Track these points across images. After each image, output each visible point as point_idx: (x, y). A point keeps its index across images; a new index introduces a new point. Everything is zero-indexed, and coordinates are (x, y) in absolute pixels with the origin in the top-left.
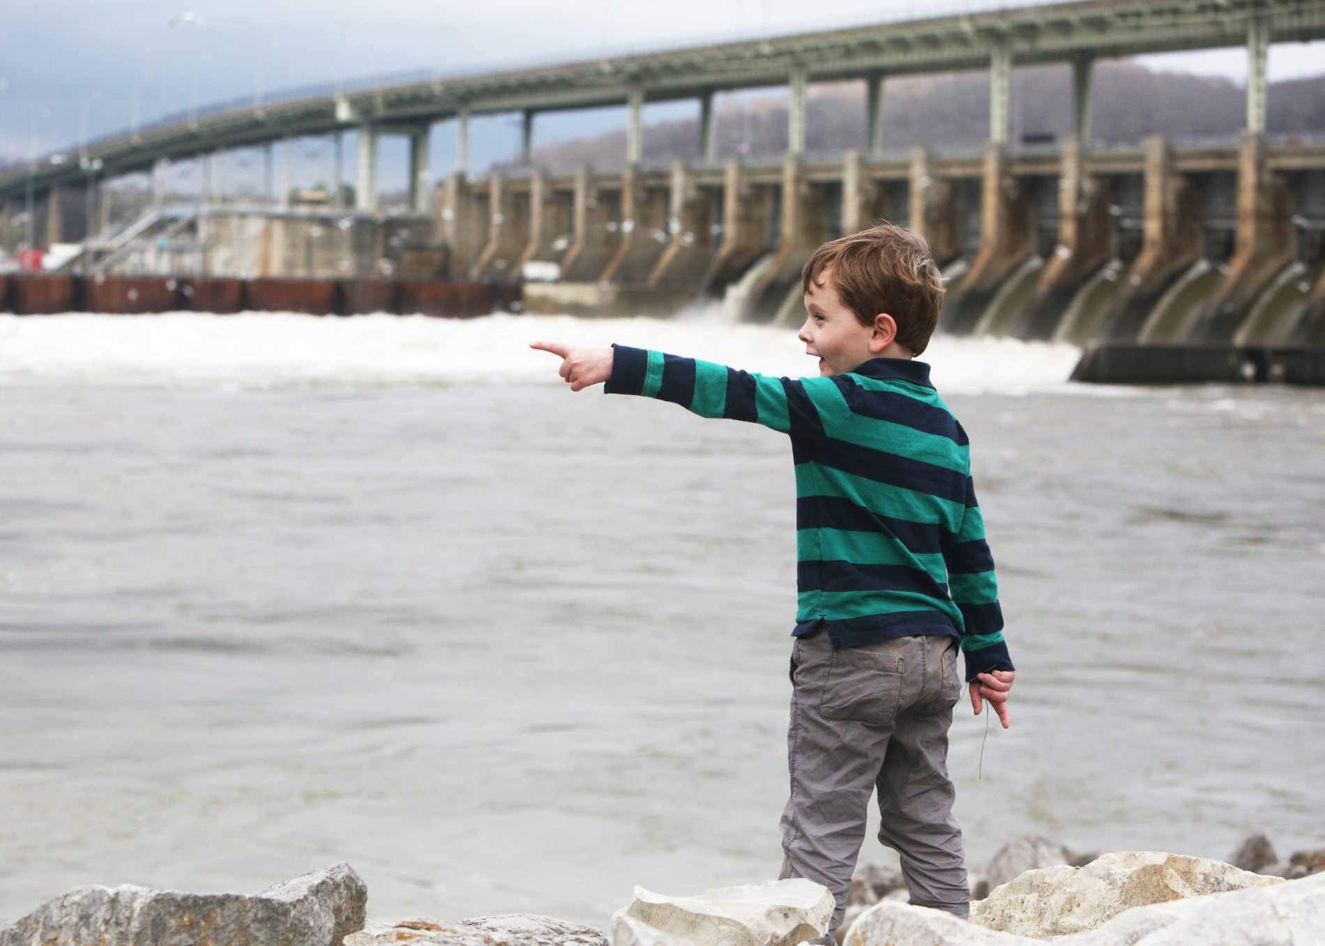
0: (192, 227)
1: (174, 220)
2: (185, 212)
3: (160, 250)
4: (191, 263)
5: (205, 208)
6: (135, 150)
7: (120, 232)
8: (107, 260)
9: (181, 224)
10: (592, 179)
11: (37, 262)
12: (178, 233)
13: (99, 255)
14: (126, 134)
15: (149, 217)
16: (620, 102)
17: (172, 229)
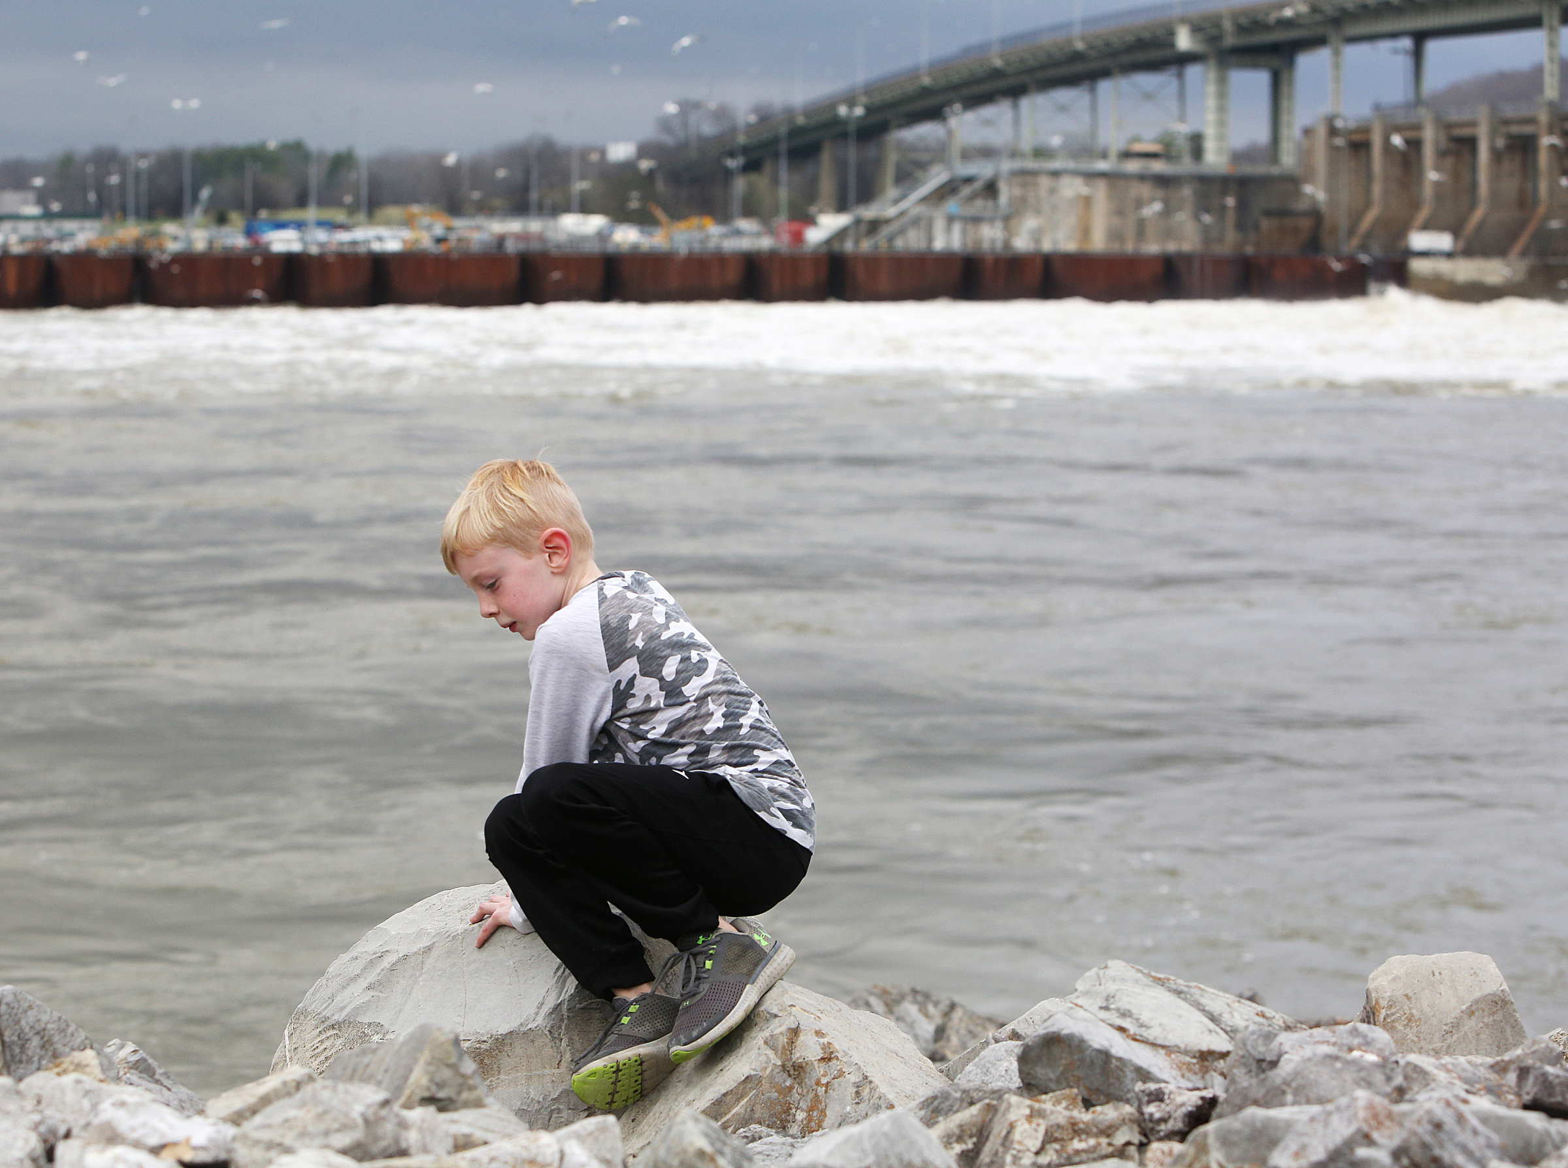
0: (991, 189)
1: (969, 180)
2: (983, 170)
3: (951, 219)
4: (990, 236)
5: (1006, 166)
6: (925, 92)
7: (904, 197)
8: (885, 231)
9: (978, 185)
10: (1500, 123)
11: (798, 237)
12: (972, 197)
13: (874, 226)
14: (914, 74)
15: (937, 177)
16: (1533, 22)
17: (966, 191)
